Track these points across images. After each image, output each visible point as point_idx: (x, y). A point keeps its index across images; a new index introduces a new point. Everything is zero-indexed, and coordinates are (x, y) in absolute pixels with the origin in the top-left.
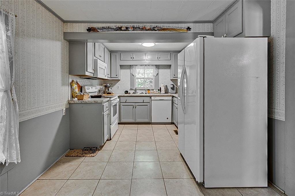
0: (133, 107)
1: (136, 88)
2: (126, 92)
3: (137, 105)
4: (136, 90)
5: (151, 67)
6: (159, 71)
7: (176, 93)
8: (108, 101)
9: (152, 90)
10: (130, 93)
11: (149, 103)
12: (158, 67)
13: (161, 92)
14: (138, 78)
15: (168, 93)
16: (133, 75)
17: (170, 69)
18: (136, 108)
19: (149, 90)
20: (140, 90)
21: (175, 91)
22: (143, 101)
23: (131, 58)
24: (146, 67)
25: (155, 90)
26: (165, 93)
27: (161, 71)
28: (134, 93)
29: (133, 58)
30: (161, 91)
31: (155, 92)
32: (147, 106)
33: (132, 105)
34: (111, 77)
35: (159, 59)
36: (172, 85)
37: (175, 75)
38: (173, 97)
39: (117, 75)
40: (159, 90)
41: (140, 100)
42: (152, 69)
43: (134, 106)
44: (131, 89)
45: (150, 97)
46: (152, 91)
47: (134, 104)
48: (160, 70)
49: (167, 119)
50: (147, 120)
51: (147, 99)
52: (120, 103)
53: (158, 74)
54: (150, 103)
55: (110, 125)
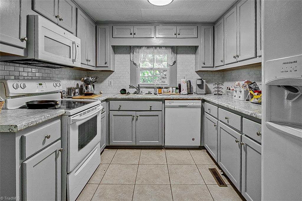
0: (133, 119)
1: (139, 85)
2: (123, 91)
3: (140, 116)
4: (139, 88)
5: (163, 50)
6: (176, 58)
7: (205, 94)
8: (61, 117)
9: (165, 88)
10: (129, 93)
11: (161, 111)
12: (175, 50)
13: (180, 91)
14: (143, 69)
15: (192, 93)
16: (135, 64)
17: (195, 54)
18: (137, 120)
19: (160, 88)
20: (147, 88)
21: (204, 91)
22: (151, 109)
23: (131, 34)
24: (156, 51)
25: (171, 89)
26: (188, 94)
27: (180, 57)
28: (135, 93)
29: (135, 34)
30: (182, 90)
31: (171, 91)
32: (157, 117)
33: (132, 115)
34: (96, 67)
35: (178, 36)
36: (200, 81)
37: (204, 64)
38: (204, 101)
39: (106, 63)
40: (177, 88)
41: (146, 105)
42: (166, 55)
43: (134, 116)
44: (131, 87)
45: (163, 101)
46: (165, 90)
47: (133, 113)
48: (178, 56)
49: (193, 140)
50: (156, 142)
51: (157, 105)
52: (110, 110)
53: (175, 62)
54: (163, 111)
55: (68, 174)
